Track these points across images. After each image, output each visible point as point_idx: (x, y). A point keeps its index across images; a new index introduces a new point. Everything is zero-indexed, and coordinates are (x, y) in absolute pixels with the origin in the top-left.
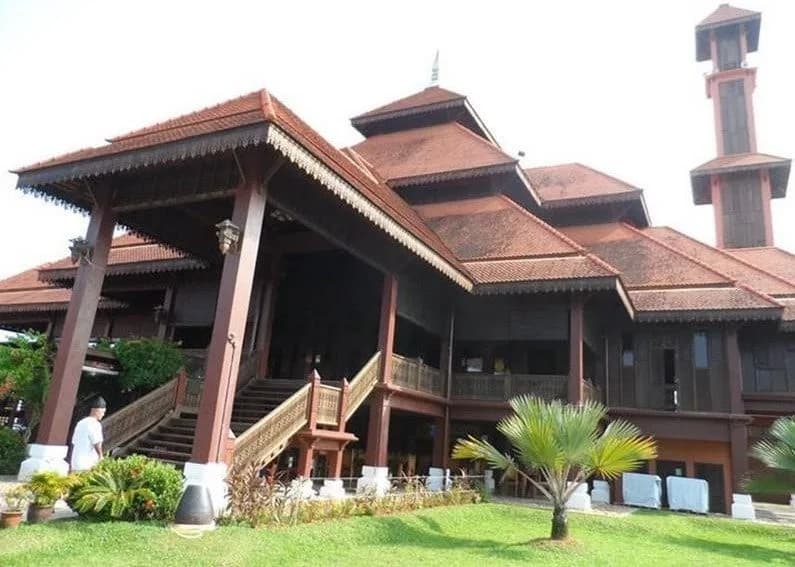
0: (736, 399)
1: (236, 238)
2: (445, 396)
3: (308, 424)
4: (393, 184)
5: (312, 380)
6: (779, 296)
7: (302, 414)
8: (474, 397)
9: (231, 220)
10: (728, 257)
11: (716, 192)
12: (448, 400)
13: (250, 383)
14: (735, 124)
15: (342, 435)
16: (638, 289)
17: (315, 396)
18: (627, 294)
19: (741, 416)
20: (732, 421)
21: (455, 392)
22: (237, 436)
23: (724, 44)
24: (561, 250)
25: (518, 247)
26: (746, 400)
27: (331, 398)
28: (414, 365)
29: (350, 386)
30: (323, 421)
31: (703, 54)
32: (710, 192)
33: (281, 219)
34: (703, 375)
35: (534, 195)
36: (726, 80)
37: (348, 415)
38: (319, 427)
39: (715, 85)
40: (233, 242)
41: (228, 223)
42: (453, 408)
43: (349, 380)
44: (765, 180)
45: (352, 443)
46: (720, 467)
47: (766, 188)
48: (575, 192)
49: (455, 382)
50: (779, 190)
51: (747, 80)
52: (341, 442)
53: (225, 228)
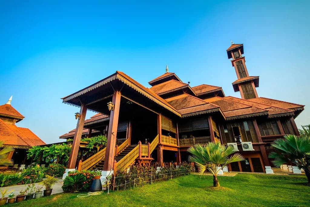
0: (260, 138)
1: (113, 106)
2: (178, 145)
3: (139, 156)
4: (159, 95)
5: (139, 144)
6: (267, 108)
7: (137, 153)
8: (186, 145)
9: (112, 102)
10: (248, 101)
11: (240, 88)
12: (179, 146)
13: (127, 147)
14: (241, 70)
15: (149, 158)
16: (225, 111)
17: (141, 148)
18: (223, 113)
19: (262, 143)
20: (260, 144)
21: (180, 144)
22: (117, 162)
23: (235, 53)
24: (203, 103)
25: (192, 104)
26: (263, 138)
27: (145, 148)
28: (168, 138)
29: (150, 145)
30: (143, 155)
31: (230, 56)
32: (239, 88)
33: (129, 103)
34: (248, 133)
35: (194, 93)
36: (238, 61)
37: (151, 153)
38: (143, 157)
39: (234, 63)
40: (112, 107)
41: (110, 102)
42: (181, 148)
43: (150, 143)
44: (252, 83)
45: (153, 160)
46: (259, 158)
47: (253, 84)
48: (204, 91)
49: (180, 141)
50: (257, 85)
51: (243, 60)
52: (149, 160)
53: (109, 104)
